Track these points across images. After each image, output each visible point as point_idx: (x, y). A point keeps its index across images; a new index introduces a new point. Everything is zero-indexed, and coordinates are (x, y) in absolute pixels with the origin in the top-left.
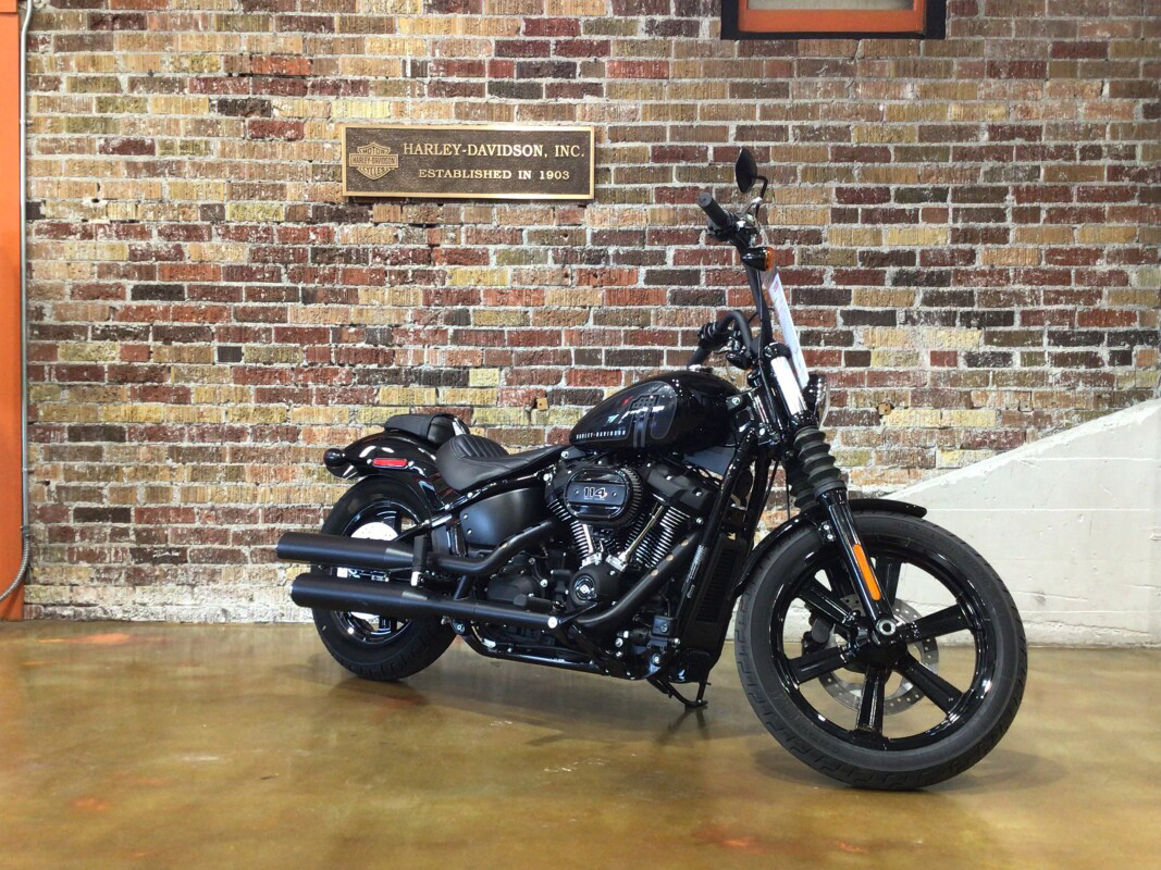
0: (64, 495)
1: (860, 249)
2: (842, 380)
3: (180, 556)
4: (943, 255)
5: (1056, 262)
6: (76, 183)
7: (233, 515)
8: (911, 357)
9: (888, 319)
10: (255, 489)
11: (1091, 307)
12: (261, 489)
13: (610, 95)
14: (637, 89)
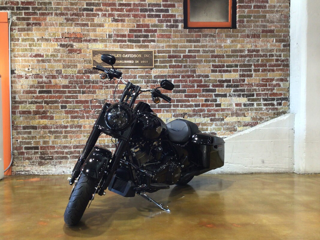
0: (21, 143)
1: (218, 79)
2: (215, 110)
3: (52, 158)
4: (237, 80)
5: (264, 82)
6: (23, 65)
7: (65, 147)
8: (231, 105)
9: (225, 96)
10: (71, 141)
11: (272, 92)
12: (72, 141)
13: (157, 42)
14: (164, 42)
